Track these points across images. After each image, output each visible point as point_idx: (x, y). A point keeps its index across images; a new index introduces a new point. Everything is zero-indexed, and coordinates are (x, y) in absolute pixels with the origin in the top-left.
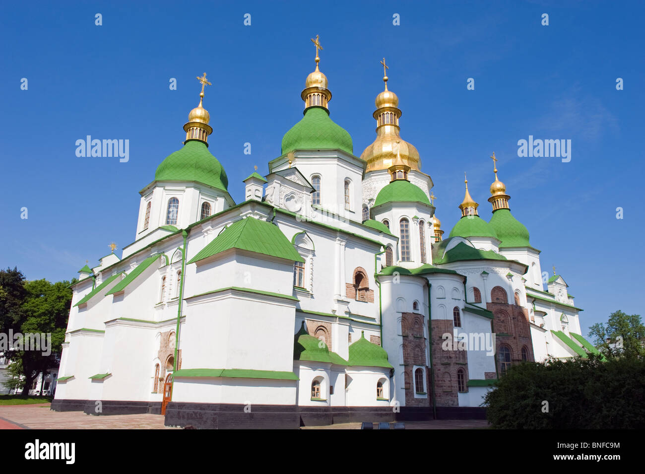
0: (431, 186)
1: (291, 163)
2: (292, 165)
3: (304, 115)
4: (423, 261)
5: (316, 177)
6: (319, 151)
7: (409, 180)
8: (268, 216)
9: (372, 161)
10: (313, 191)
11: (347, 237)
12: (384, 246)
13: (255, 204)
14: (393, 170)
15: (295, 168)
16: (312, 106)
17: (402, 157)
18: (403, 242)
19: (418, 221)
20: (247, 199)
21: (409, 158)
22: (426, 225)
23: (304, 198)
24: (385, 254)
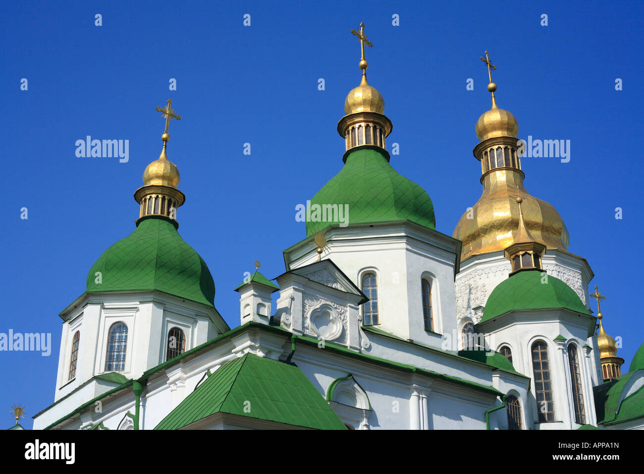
0: (589, 276)
1: (320, 252)
2: (324, 256)
3: (345, 163)
4: (579, 418)
5: (369, 276)
6: (372, 226)
7: (544, 269)
8: (282, 351)
9: (475, 236)
10: (364, 300)
11: (430, 382)
12: (501, 395)
13: (257, 329)
14: (512, 252)
15: (329, 260)
16: (357, 146)
17: (529, 225)
18: (538, 386)
19: (564, 345)
20: (244, 321)
21: (543, 228)
22: (581, 353)
23: (348, 314)
24: (505, 409)
